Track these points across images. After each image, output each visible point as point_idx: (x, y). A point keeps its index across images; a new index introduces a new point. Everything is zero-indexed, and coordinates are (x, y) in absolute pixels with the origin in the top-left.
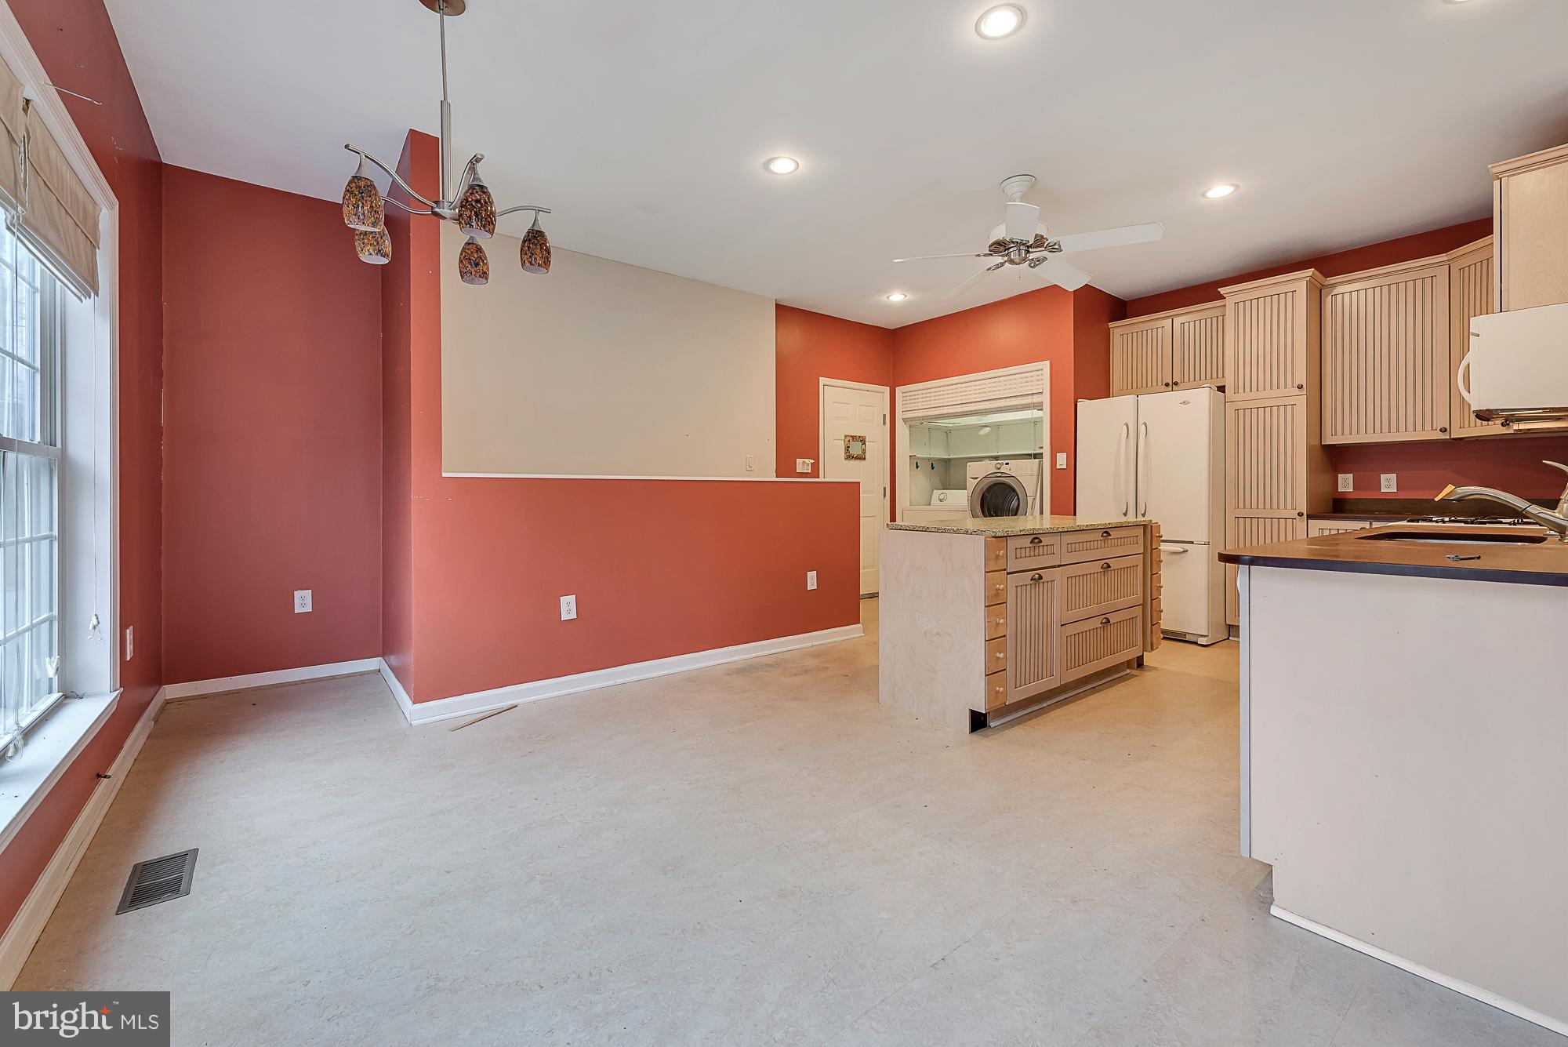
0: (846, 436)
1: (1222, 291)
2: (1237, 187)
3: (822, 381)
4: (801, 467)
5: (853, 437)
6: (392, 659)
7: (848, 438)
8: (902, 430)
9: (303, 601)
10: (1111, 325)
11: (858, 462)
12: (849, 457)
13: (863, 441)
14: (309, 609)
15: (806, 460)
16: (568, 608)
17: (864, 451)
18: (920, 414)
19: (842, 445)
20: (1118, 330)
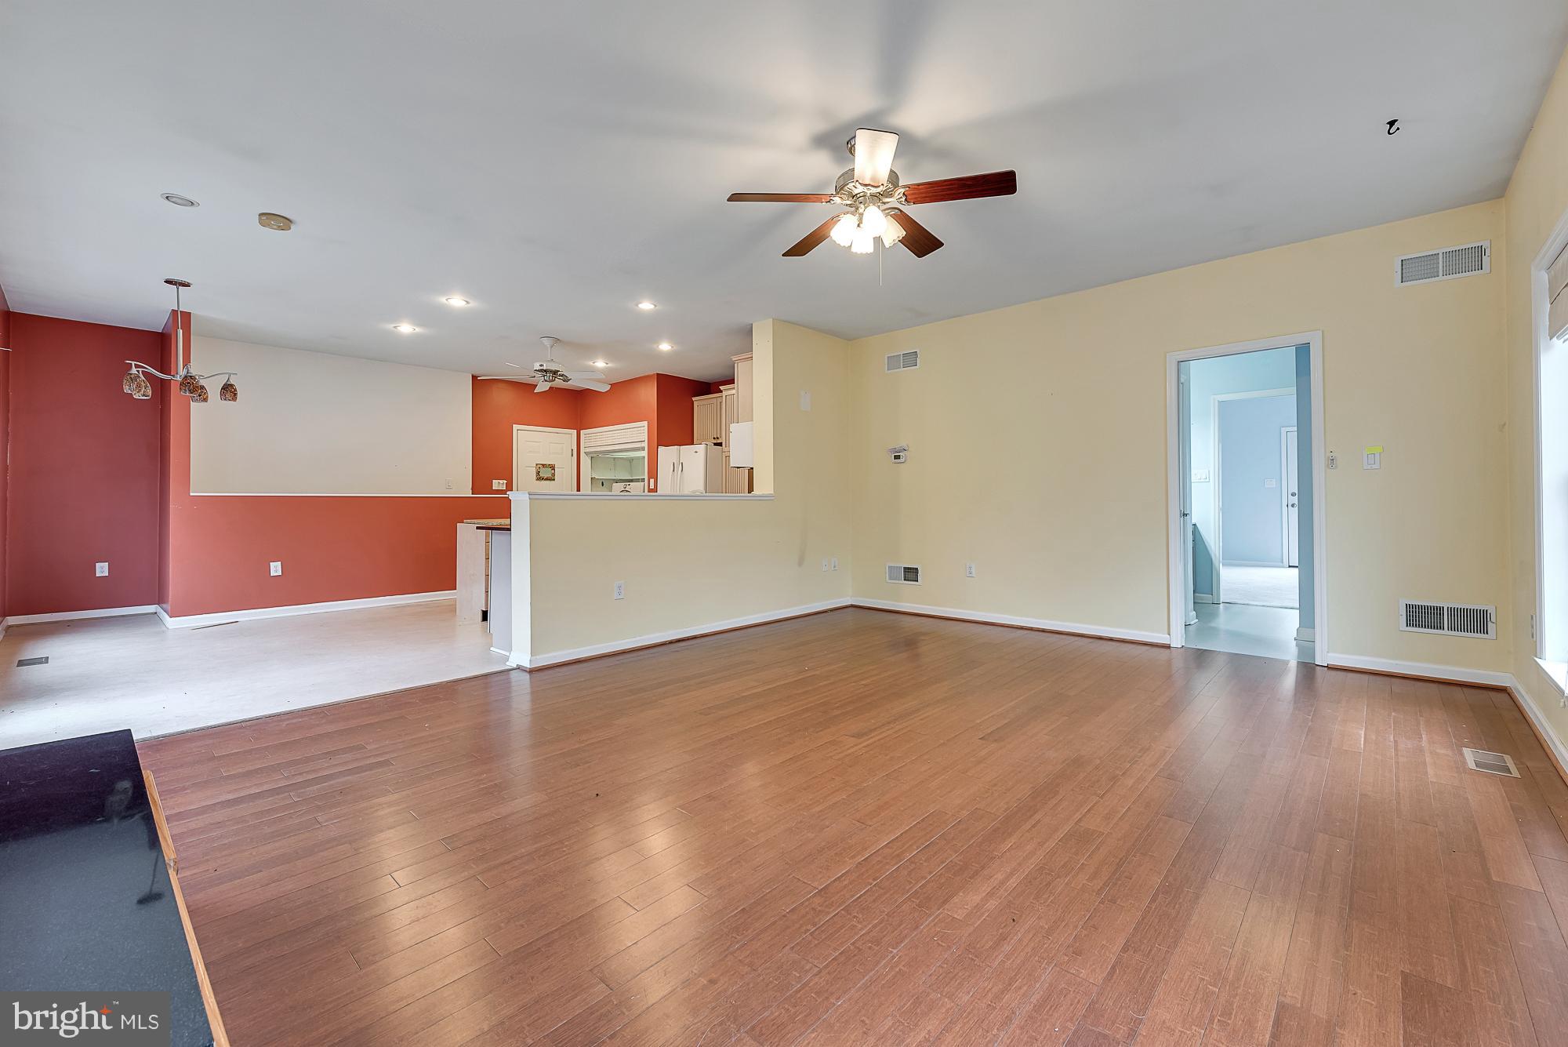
0: (537, 465)
1: (721, 388)
2: (672, 347)
3: (515, 427)
4: (497, 485)
5: (543, 465)
6: (164, 606)
7: (539, 466)
8: (585, 461)
9: (102, 569)
10: (694, 399)
11: (548, 482)
12: (539, 478)
13: (553, 467)
14: (106, 574)
15: (501, 482)
16: (276, 569)
17: (554, 475)
18: (599, 449)
19: (534, 470)
20: (697, 401)
